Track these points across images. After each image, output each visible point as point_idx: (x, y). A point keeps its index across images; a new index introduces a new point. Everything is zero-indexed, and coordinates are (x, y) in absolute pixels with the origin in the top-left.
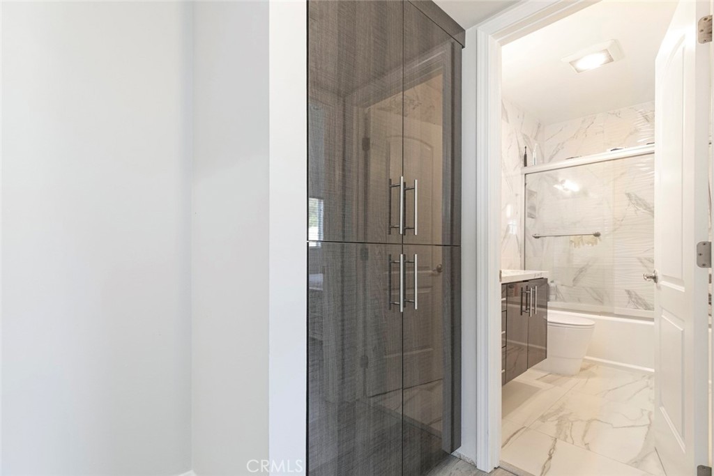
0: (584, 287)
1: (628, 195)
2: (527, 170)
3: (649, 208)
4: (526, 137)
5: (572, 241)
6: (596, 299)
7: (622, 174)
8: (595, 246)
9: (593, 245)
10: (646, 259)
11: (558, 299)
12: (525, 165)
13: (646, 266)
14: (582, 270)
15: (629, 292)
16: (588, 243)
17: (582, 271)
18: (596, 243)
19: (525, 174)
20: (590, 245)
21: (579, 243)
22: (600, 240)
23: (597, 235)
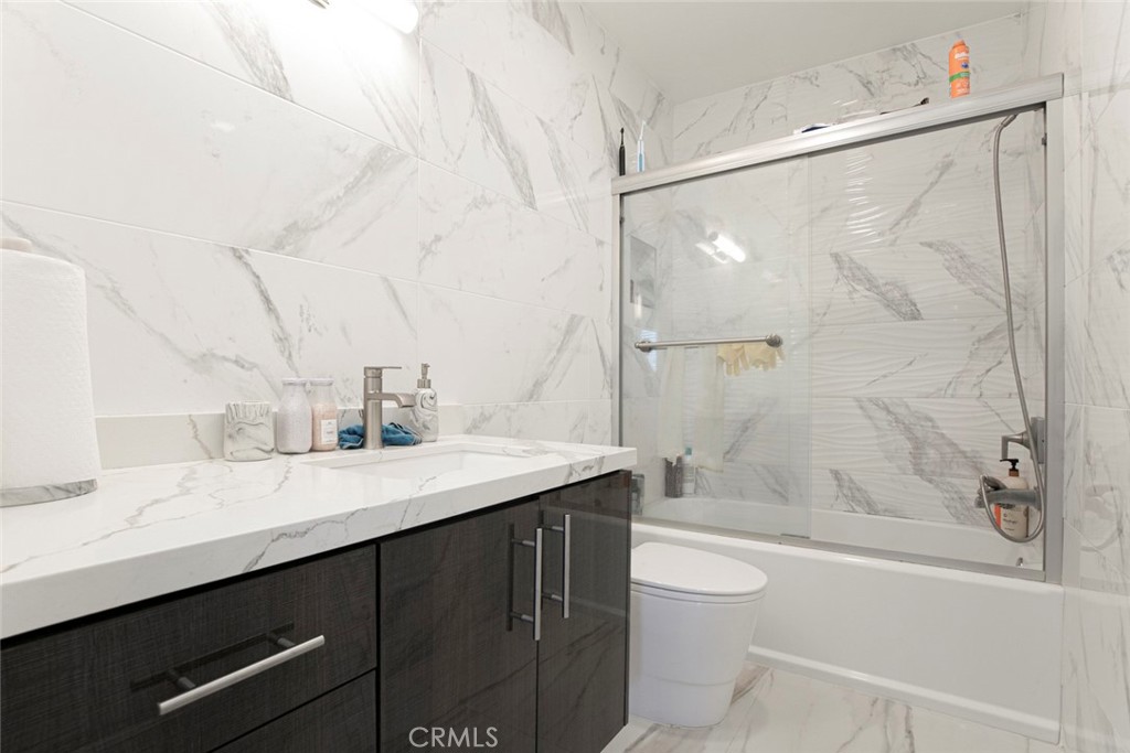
0: (750, 465)
1: (836, 257)
2: (626, 184)
3: (877, 287)
4: (622, 108)
5: (721, 360)
6: (775, 491)
7: (825, 210)
8: (770, 369)
9: (765, 368)
10: (870, 400)
11: (699, 490)
12: (622, 171)
13: (870, 418)
14: (746, 426)
15: (836, 474)
16: (756, 363)
17: (747, 428)
18: (773, 364)
19: (622, 195)
20: (761, 368)
21: (736, 362)
22: (782, 358)
23: (774, 342)
